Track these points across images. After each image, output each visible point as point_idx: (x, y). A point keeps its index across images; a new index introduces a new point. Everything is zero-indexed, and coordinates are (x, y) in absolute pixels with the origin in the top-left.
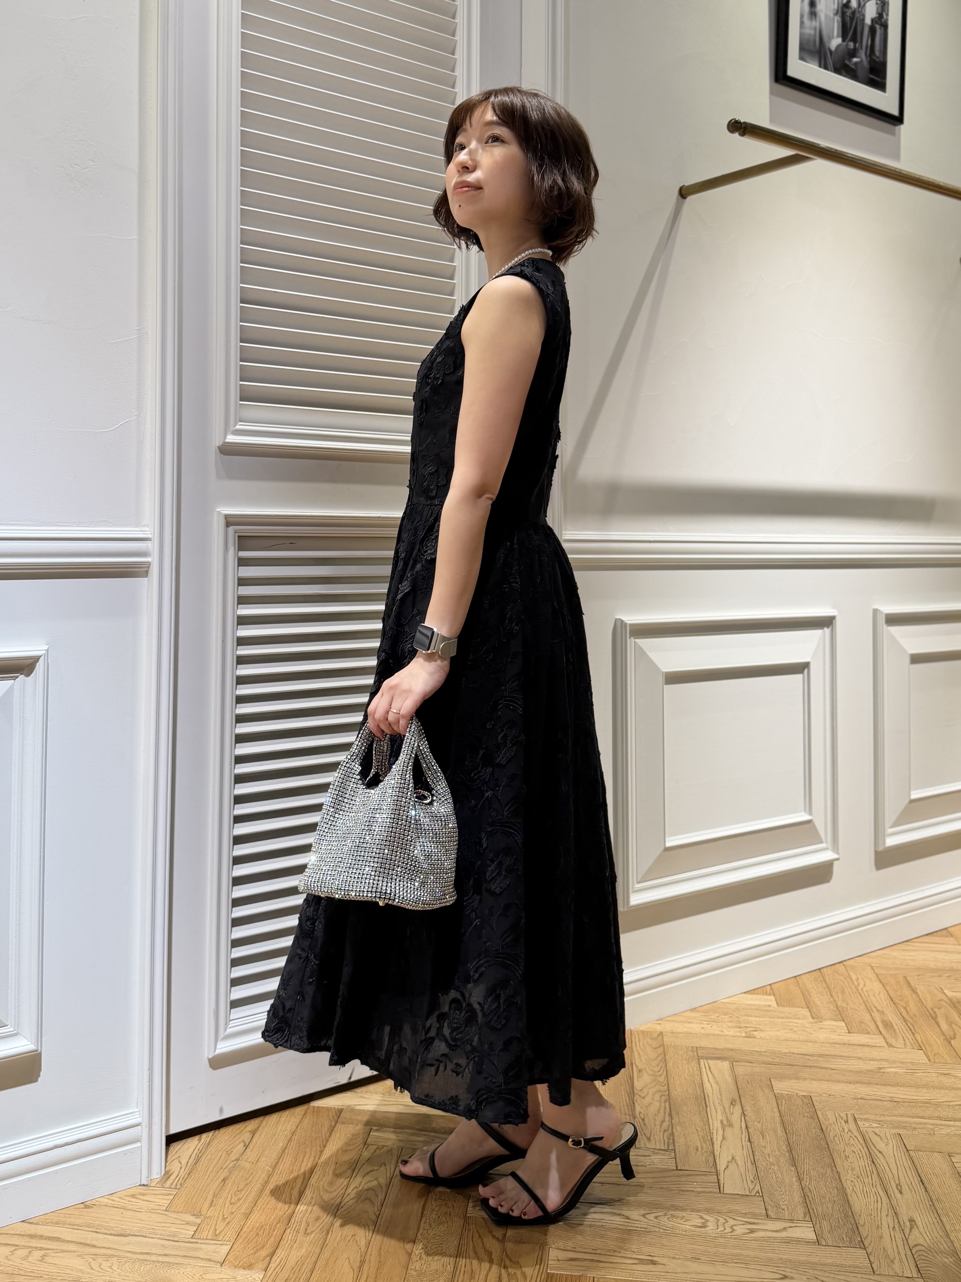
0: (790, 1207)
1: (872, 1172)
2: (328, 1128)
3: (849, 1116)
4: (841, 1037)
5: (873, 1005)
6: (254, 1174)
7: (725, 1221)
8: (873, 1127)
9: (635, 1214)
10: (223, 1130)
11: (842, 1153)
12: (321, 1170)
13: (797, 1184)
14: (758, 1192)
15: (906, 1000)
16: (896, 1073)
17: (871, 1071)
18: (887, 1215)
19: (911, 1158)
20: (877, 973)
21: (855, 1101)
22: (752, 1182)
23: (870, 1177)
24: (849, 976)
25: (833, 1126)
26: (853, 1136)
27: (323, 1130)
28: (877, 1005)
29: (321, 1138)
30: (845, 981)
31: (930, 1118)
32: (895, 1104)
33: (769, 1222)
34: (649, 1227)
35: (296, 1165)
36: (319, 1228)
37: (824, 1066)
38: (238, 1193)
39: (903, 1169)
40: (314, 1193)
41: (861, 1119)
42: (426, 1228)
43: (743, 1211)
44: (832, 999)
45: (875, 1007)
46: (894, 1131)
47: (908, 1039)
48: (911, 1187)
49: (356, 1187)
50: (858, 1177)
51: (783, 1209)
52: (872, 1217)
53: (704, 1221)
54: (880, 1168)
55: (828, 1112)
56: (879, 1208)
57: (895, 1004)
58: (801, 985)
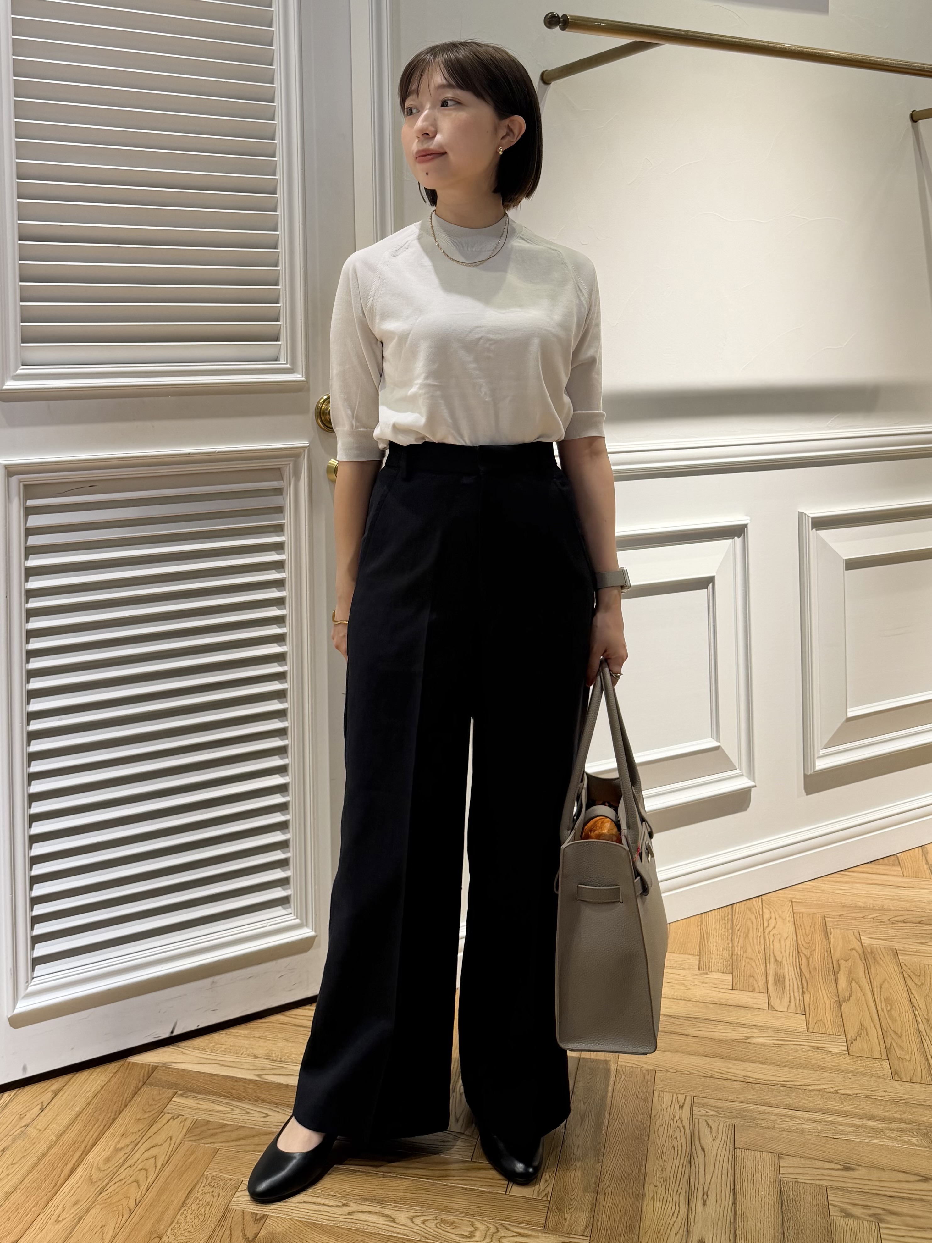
0: (573, 1217)
1: (682, 1175)
2: (133, 1091)
3: (688, 1099)
4: (720, 995)
5: (773, 953)
6: (35, 1144)
7: (495, 1231)
8: (708, 1116)
9: (402, 1217)
10: (27, 1088)
11: (660, 1149)
12: (104, 1143)
13: (594, 1186)
14: (547, 1195)
15: (813, 948)
16: (763, 1045)
17: (736, 1040)
18: (676, 1234)
19: (734, 1157)
20: (794, 911)
21: (703, 1079)
22: (546, 1181)
23: (678, 1182)
24: (762, 914)
25: (665, 1112)
26: (681, 1126)
27: (127, 1092)
28: (777, 953)
29: (120, 1103)
30: (755, 921)
31: (777, 1107)
32: (745, 1085)
33: (544, 1235)
34: (412, 1233)
35: (82, 1134)
36: (72, 1215)
37: (686, 1032)
38: (11, 1166)
39: (720, 1171)
40: (86, 1170)
41: (699, 1104)
42: (180, 1221)
43: (521, 1219)
44: (730, 945)
45: (775, 956)
46: (729, 1121)
47: (795, 1000)
48: (718, 1198)
49: (130, 1166)
50: (665, 1181)
51: (565, 1219)
52: (659, 1235)
53: (473, 1229)
54: (694, 1171)
55: (665, 1093)
56: (672, 1223)
57: (798, 952)
58: (703, 926)
